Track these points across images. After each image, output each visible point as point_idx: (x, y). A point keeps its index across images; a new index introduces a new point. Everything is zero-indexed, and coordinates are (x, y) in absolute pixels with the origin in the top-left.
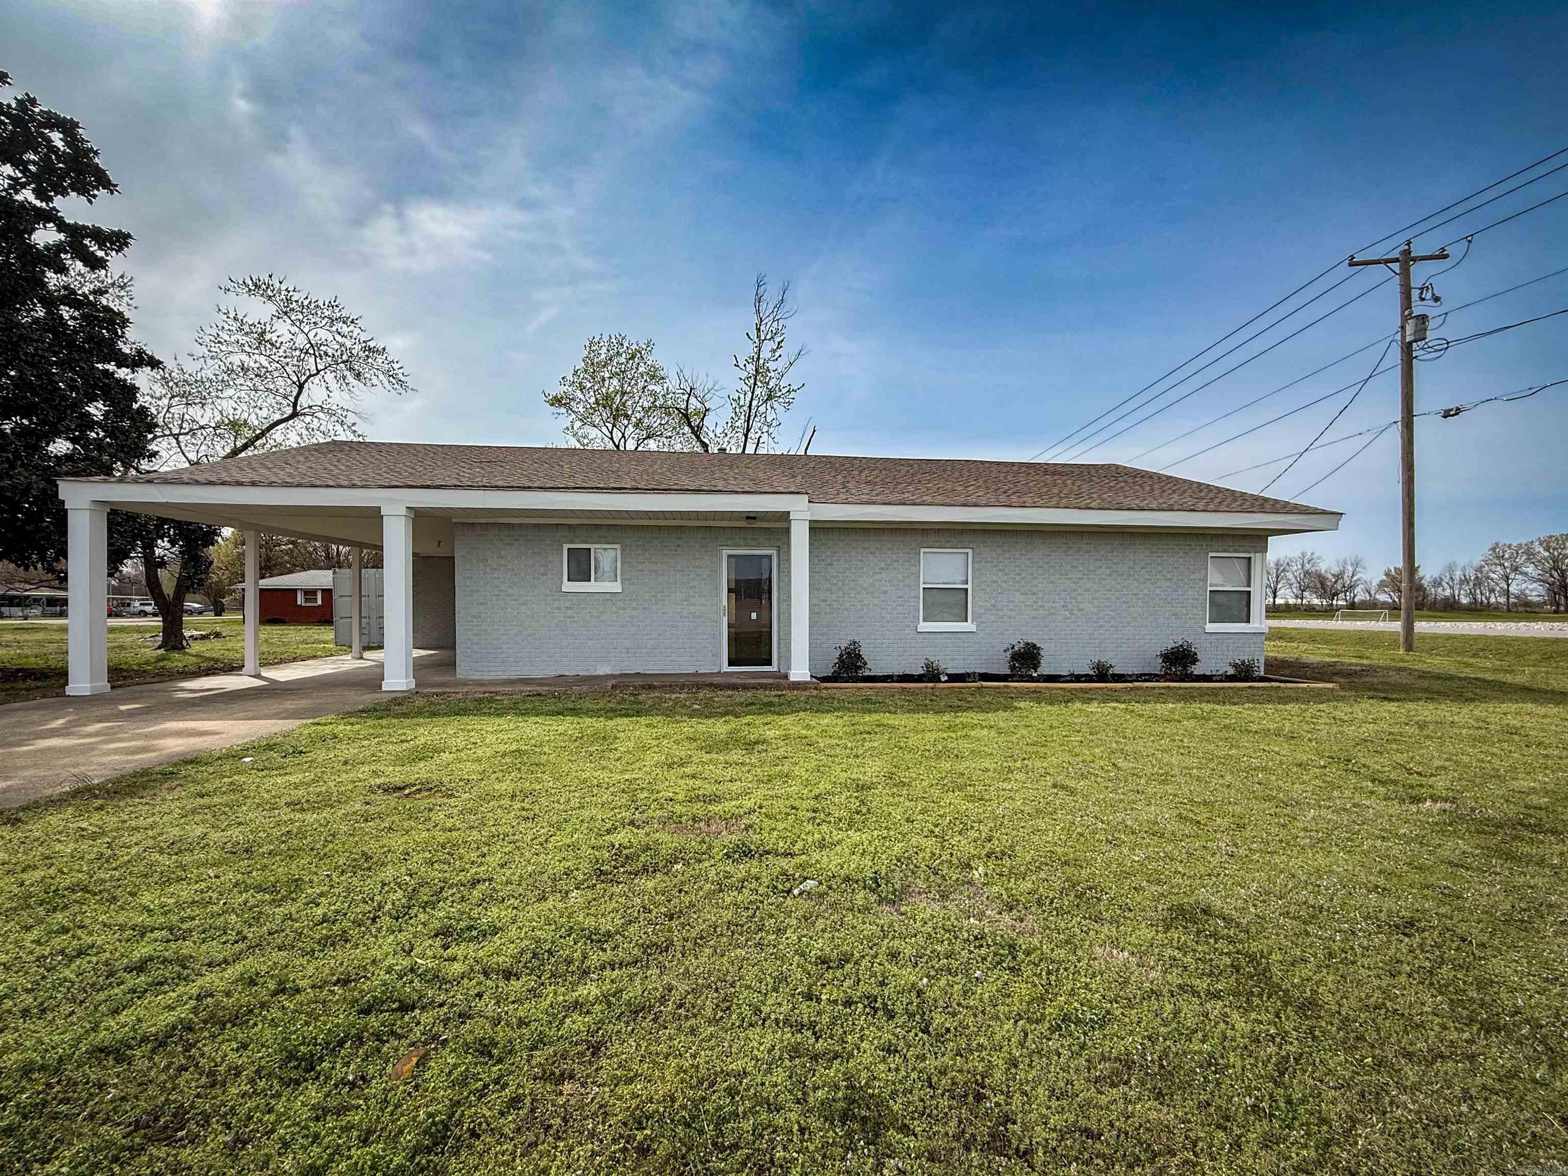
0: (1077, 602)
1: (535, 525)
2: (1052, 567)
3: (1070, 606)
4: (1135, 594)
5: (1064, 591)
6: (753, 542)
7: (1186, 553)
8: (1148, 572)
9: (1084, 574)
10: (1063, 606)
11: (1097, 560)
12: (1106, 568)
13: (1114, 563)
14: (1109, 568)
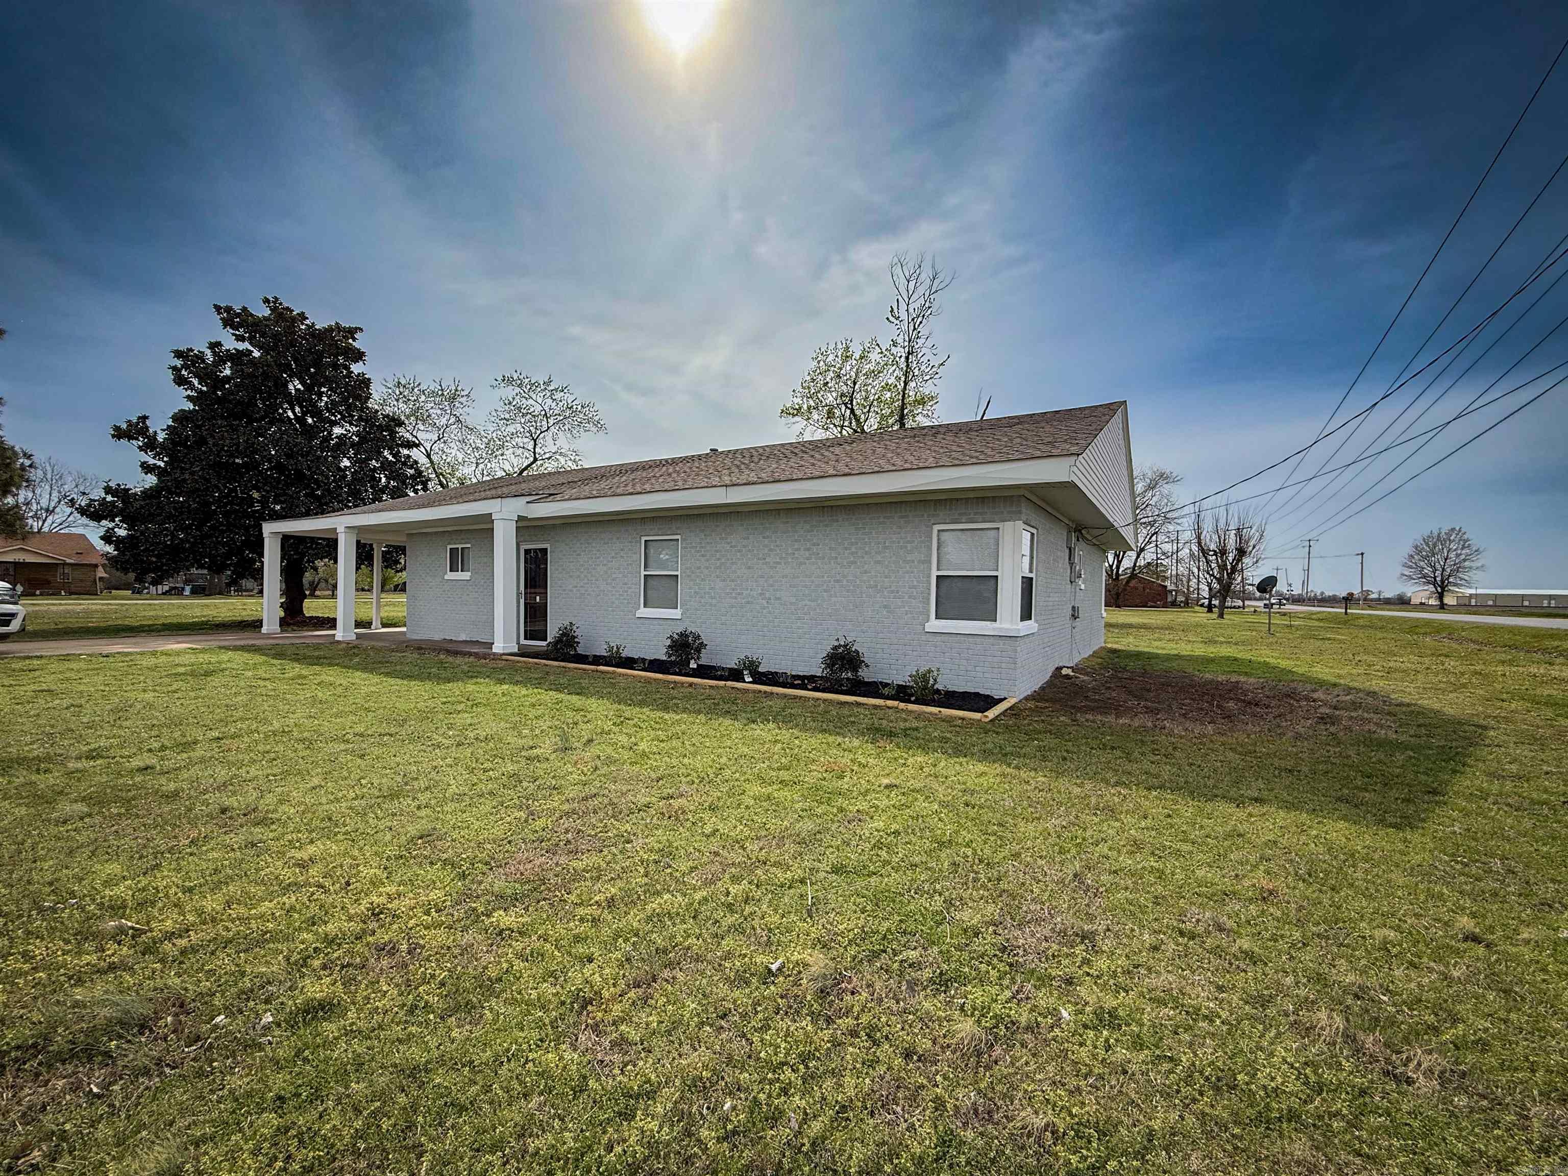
0: (774, 590)
1: (436, 533)
2: (749, 551)
3: (767, 595)
4: (838, 581)
5: (762, 577)
6: (534, 538)
7: (900, 528)
8: (852, 553)
9: (781, 558)
10: (761, 594)
11: (796, 541)
12: (805, 550)
13: (814, 545)
14: (808, 549)
